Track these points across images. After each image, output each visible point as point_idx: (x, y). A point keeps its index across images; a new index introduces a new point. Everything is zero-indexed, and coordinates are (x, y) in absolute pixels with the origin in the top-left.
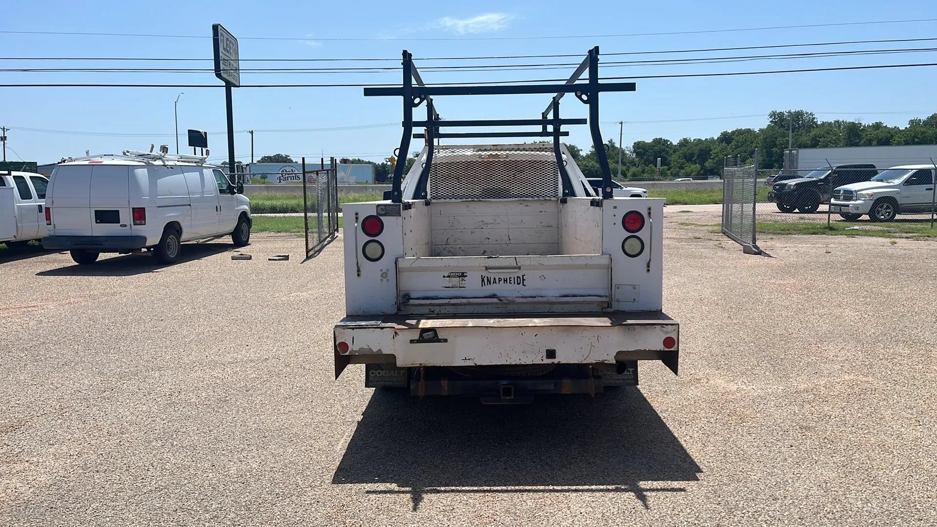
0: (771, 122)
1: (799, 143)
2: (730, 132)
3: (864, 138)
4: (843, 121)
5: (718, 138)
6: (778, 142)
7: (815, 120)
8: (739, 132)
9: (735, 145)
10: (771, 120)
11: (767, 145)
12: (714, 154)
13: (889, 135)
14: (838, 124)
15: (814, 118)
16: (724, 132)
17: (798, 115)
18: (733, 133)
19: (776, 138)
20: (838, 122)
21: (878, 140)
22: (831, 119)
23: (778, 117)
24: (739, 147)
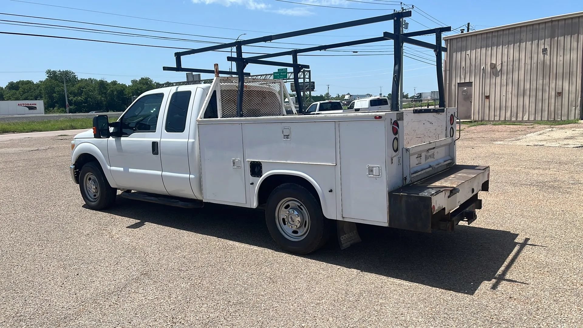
0: (48, 76)
1: (70, 91)
2: (15, 82)
3: (108, 90)
4: (94, 79)
5: (7, 86)
6: (56, 90)
7: (76, 77)
8: (22, 83)
9: (22, 91)
10: (48, 75)
11: (49, 92)
12: (7, 97)
13: (122, 89)
14: (91, 80)
15: (75, 76)
16: (11, 82)
17: (66, 73)
18: (18, 83)
19: (54, 88)
20: (91, 79)
21: (117, 91)
22: (86, 77)
23: (52, 74)
24: (26, 93)
